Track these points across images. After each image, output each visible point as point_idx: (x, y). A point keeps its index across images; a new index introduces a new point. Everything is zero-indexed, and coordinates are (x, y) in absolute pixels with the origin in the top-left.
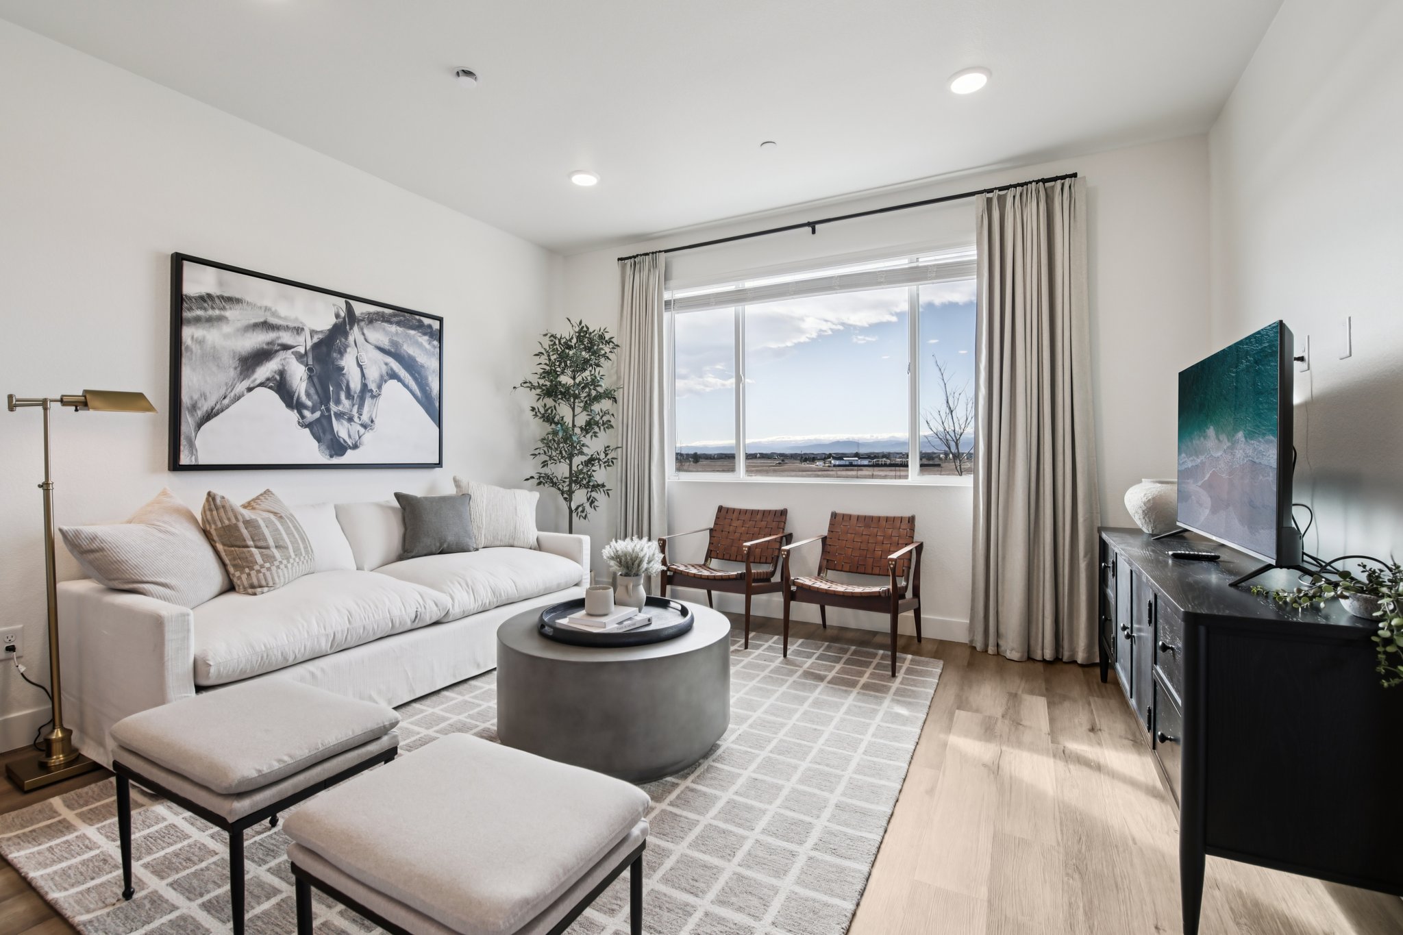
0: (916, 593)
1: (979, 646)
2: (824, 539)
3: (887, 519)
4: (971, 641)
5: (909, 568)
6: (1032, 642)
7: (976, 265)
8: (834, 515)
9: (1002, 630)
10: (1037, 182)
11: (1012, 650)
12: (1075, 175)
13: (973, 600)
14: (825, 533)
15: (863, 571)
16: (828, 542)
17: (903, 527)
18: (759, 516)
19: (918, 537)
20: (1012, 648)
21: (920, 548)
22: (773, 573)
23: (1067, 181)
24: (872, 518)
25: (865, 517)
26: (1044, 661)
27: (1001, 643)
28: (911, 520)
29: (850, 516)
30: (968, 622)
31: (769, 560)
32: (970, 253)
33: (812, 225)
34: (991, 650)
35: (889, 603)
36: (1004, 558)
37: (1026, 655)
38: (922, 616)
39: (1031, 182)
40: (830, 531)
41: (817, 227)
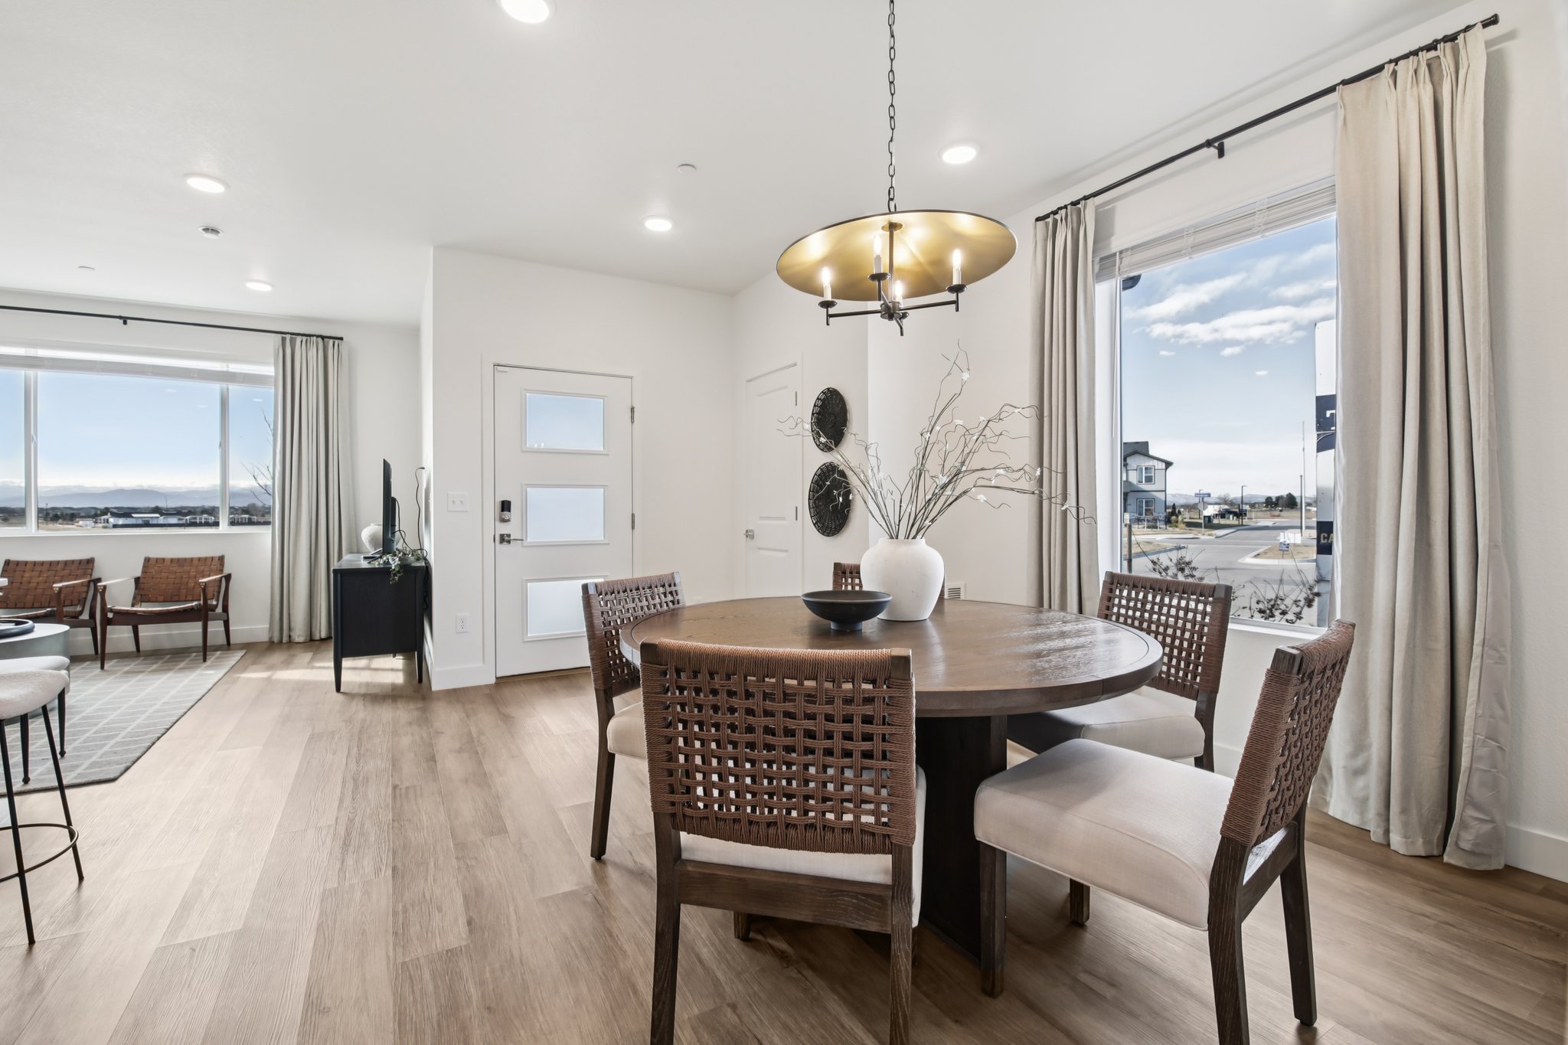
0: (225, 609)
1: (276, 639)
2: (137, 580)
3: (199, 559)
4: (271, 638)
5: (219, 592)
6: (313, 629)
7: (273, 380)
8: (147, 560)
9: (293, 625)
10: (318, 336)
11: (299, 636)
12: (341, 339)
13: (272, 610)
14: (139, 574)
15: (177, 599)
16: (141, 580)
17: (213, 563)
18: (60, 566)
19: (226, 571)
20: (299, 635)
21: (228, 578)
22: (81, 613)
23: (337, 342)
24: (185, 559)
25: (179, 560)
26: (322, 640)
27: (292, 634)
28: (221, 559)
29: (163, 560)
30: (268, 626)
31: (76, 602)
32: (269, 370)
33: (125, 320)
34: (285, 639)
35: (202, 614)
36: (294, 578)
37: (309, 638)
38: (231, 628)
39: (313, 336)
40: (144, 571)
41: (128, 321)
